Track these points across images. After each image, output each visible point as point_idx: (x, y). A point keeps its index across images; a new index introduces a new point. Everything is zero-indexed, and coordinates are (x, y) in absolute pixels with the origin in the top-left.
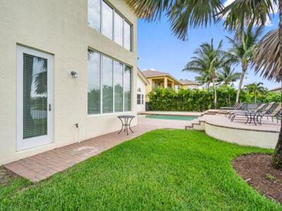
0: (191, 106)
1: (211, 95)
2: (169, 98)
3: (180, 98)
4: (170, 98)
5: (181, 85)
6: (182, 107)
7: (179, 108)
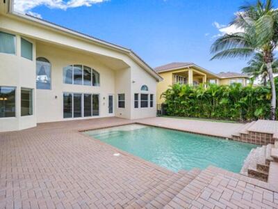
0: (225, 110)
1: (264, 93)
2: (190, 98)
3: (207, 98)
4: (193, 98)
5: (220, 79)
6: (210, 112)
7: (206, 113)
